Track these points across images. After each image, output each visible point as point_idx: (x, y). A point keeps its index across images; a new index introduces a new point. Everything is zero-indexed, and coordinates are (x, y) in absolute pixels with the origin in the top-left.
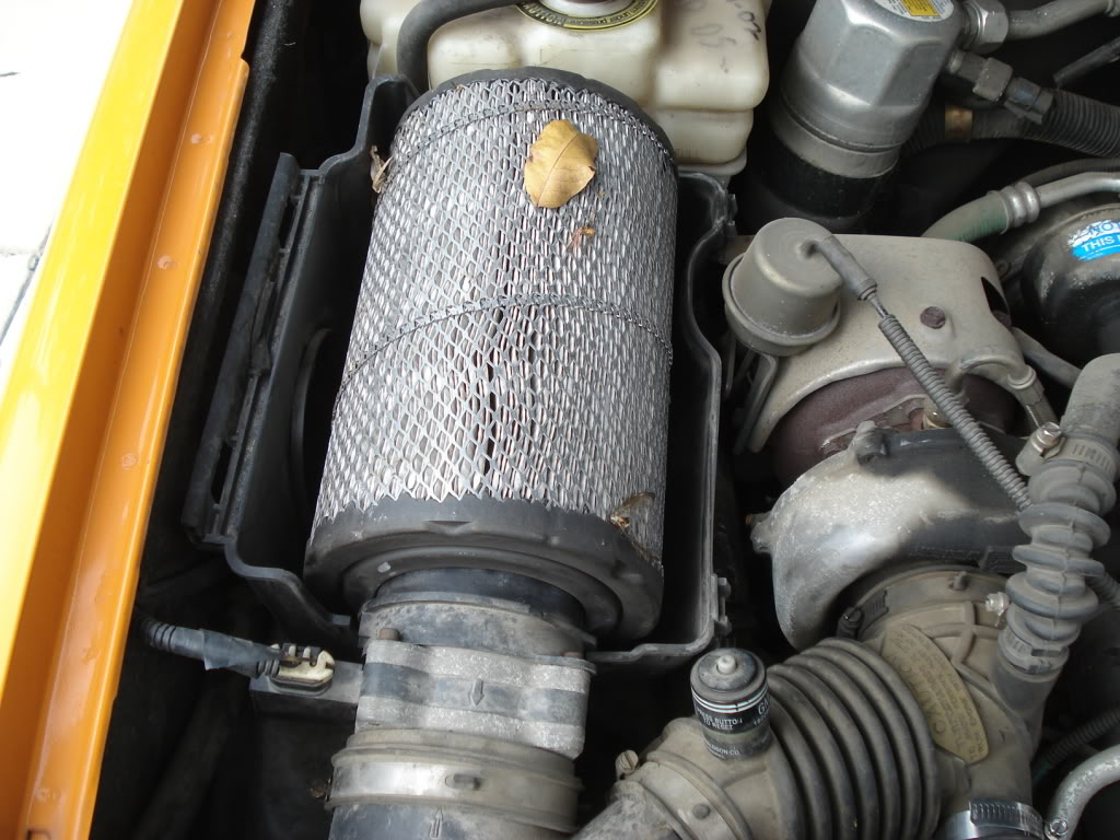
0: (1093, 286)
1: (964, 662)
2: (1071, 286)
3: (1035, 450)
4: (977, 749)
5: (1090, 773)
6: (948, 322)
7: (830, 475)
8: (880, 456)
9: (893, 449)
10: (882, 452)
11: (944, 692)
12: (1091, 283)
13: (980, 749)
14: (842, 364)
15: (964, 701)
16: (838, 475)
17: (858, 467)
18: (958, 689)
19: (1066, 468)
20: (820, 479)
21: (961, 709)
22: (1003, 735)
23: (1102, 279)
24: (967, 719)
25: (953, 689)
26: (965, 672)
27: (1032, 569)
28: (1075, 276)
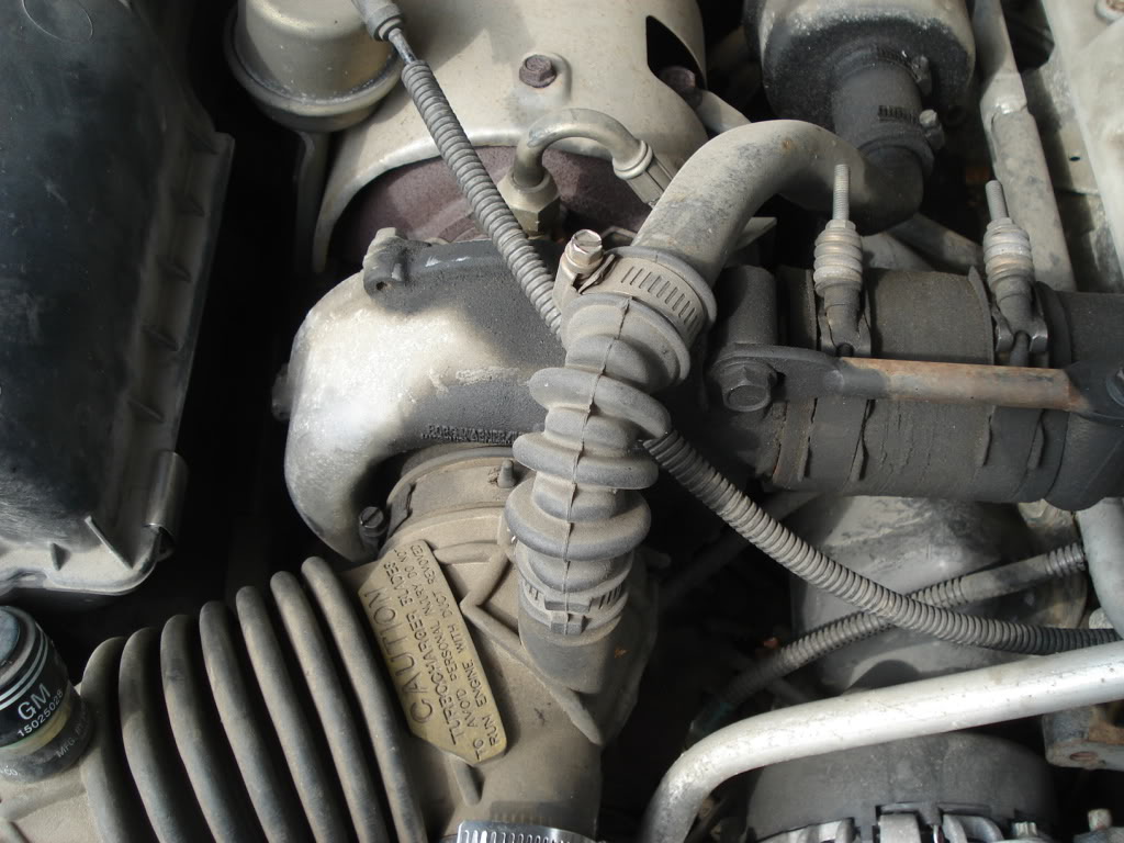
0: (822, 31)
1: (485, 606)
2: (792, 32)
3: (566, 276)
4: (486, 741)
5: (705, 760)
6: (561, 78)
7: (335, 312)
8: (394, 282)
9: (415, 271)
10: (395, 276)
11: (437, 653)
12: (820, 26)
13: (492, 741)
14: (400, 144)
15: (467, 667)
16: (344, 311)
17: (368, 299)
18: (459, 648)
19: (602, 307)
20: (326, 317)
21: (462, 680)
22: (541, 716)
23: (834, 20)
24: (470, 695)
25: (452, 648)
26: (479, 620)
27: (540, 475)
28: (797, 16)
